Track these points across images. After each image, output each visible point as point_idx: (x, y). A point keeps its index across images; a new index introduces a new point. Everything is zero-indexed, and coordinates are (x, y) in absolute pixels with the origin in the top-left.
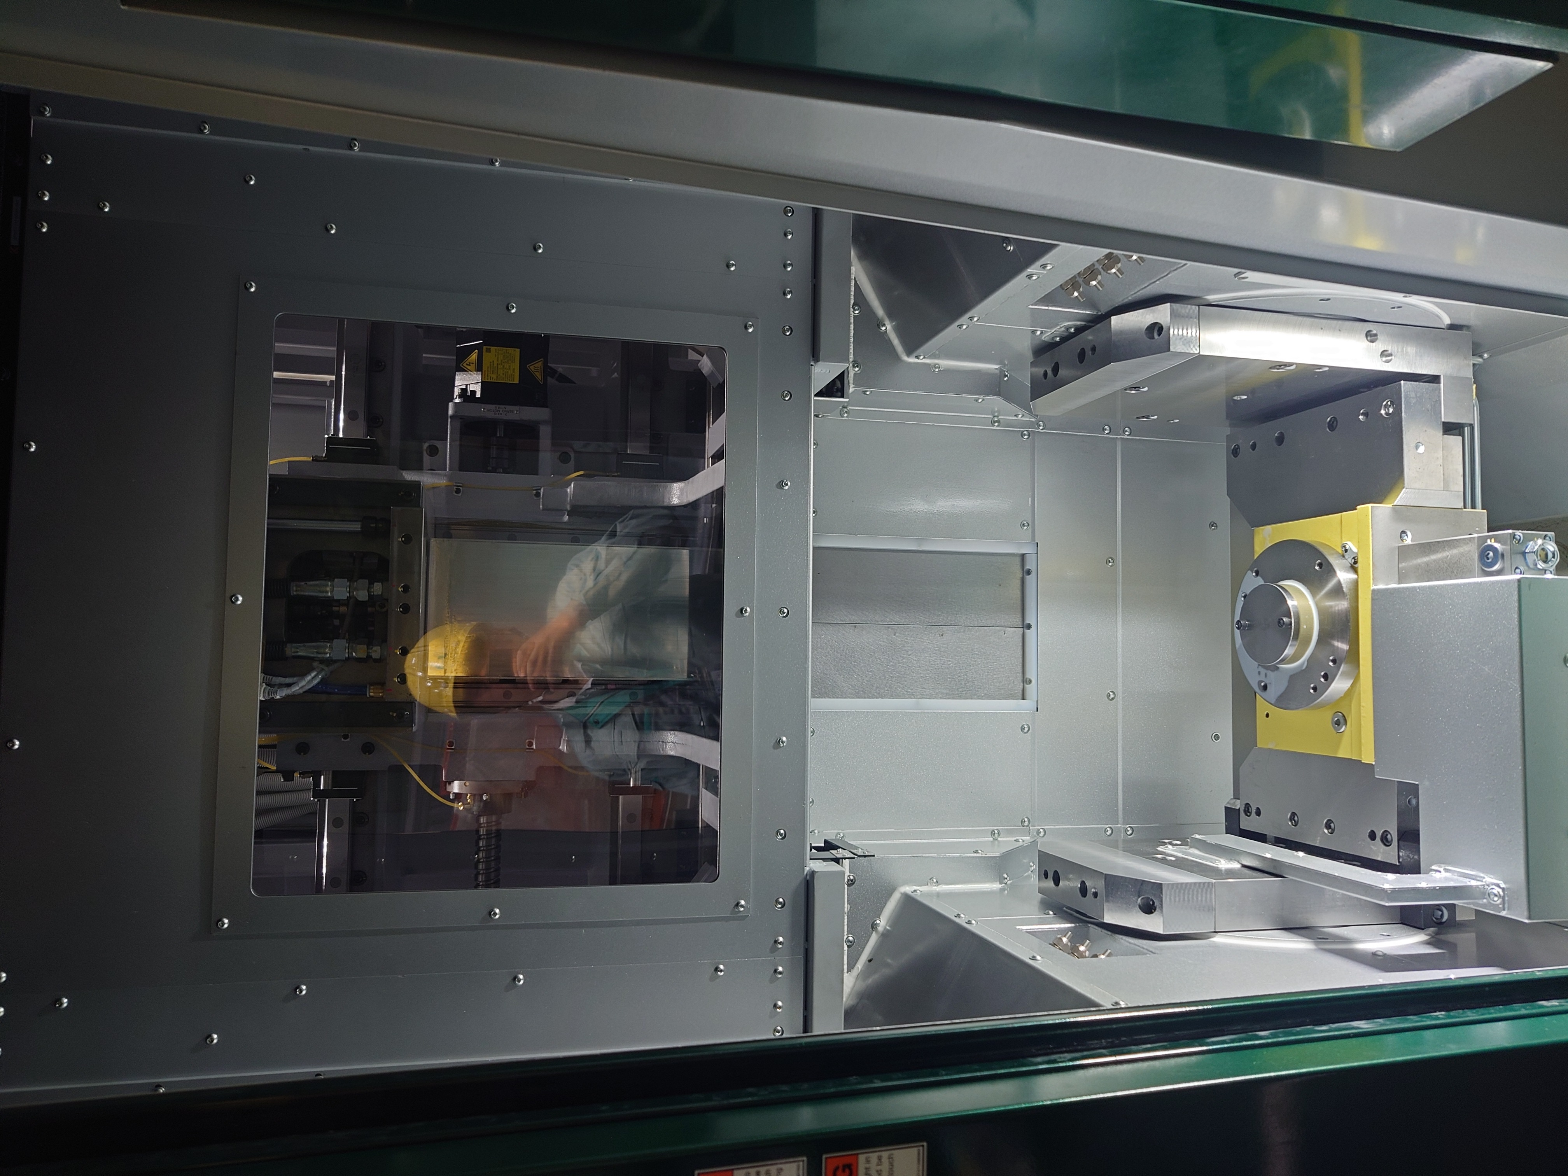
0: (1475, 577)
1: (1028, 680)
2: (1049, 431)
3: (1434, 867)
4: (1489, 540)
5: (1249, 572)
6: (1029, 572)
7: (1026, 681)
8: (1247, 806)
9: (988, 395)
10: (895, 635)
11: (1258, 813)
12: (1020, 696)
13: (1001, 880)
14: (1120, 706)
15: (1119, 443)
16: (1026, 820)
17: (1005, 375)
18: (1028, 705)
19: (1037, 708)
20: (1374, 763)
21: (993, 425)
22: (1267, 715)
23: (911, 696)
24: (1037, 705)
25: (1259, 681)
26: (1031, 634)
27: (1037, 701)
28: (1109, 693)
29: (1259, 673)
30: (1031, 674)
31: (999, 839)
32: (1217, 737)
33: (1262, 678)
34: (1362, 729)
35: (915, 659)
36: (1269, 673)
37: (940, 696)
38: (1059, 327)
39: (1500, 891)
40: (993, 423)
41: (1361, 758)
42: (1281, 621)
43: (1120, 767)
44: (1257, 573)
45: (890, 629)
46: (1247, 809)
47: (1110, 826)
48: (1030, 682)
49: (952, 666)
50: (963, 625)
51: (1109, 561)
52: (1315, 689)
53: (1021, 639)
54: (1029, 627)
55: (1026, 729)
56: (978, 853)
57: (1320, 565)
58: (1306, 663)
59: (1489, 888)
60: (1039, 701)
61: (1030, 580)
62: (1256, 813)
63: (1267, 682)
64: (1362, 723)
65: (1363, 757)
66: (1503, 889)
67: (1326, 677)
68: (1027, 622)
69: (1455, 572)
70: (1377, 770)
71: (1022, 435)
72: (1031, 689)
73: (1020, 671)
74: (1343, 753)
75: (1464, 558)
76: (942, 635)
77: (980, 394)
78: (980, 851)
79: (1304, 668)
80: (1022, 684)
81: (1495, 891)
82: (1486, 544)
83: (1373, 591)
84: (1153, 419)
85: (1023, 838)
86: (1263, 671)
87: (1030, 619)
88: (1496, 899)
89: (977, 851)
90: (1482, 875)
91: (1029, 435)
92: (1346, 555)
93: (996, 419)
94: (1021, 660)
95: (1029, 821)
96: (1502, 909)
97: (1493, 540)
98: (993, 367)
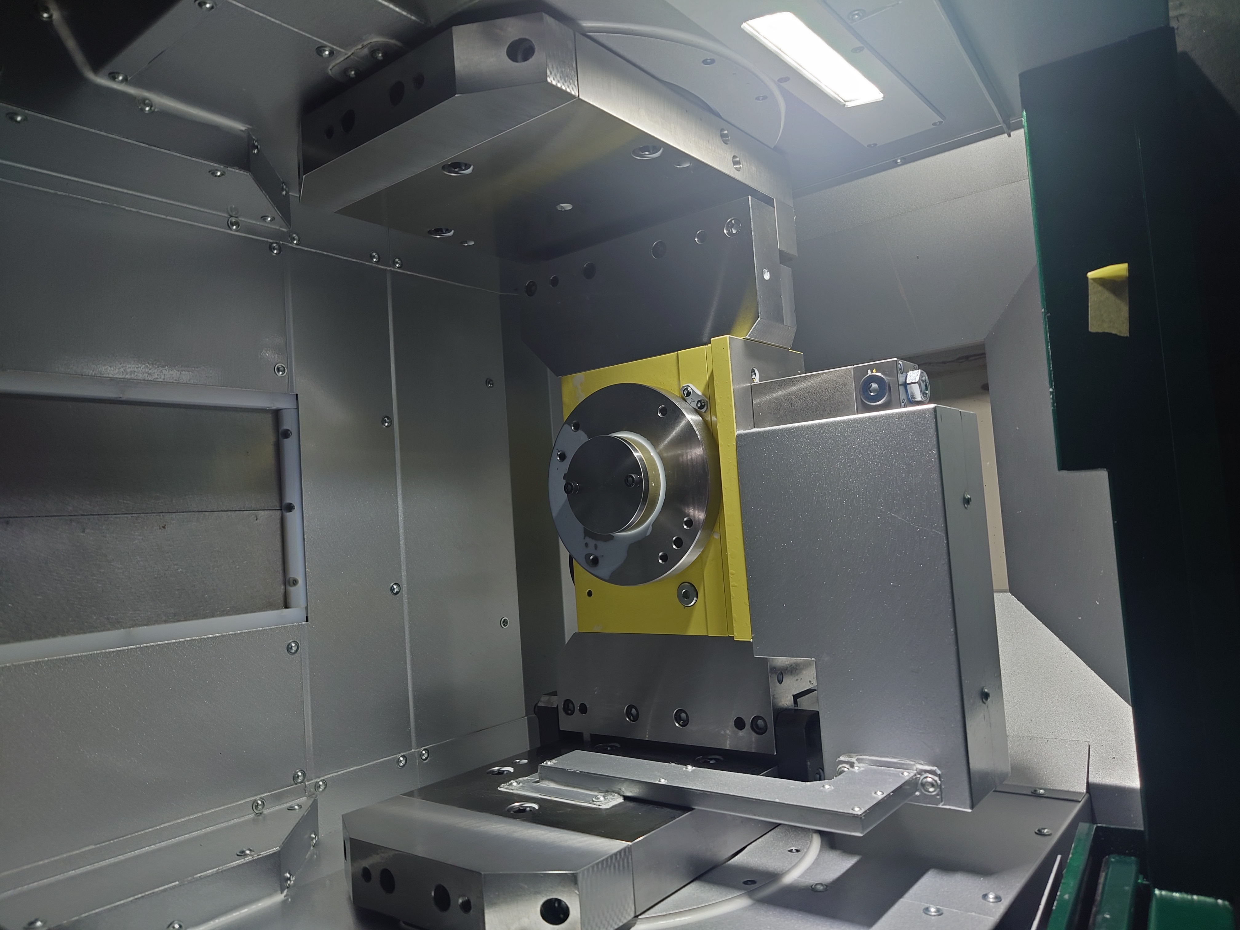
0: (855, 414)
1: (291, 580)
2: (306, 249)
3: (842, 758)
4: (869, 371)
5: (566, 426)
6: (286, 434)
7: (289, 582)
8: (567, 702)
9: (232, 165)
10: (83, 532)
11: (583, 709)
12: (282, 604)
13: (282, 884)
14: (405, 600)
15: (389, 276)
16: (300, 774)
17: (254, 144)
18: (294, 614)
19: (307, 617)
20: (751, 640)
21: (231, 229)
22: (590, 594)
23: (116, 624)
24: (307, 613)
25: (586, 555)
26: (293, 518)
27: (307, 608)
28: (392, 586)
29: (587, 545)
30: (297, 570)
31: (265, 812)
32: (505, 622)
33: (591, 549)
34: (732, 600)
35: (120, 566)
36: (600, 544)
37: (164, 618)
38: (360, 47)
39: (936, 778)
40: (230, 225)
41: (733, 634)
42: (630, 479)
43: (409, 677)
44: (577, 427)
45: (74, 524)
46: (568, 707)
47: (402, 754)
48: (295, 582)
49: (182, 572)
50: (197, 510)
51: (385, 420)
52: (664, 558)
53: (278, 526)
54: (290, 508)
55: (294, 649)
56: (246, 855)
57: (663, 411)
58: (651, 526)
59: (922, 778)
60: (309, 608)
61: (289, 445)
62: (580, 710)
63: (598, 554)
64: (732, 593)
65: (735, 634)
66: (939, 776)
67: (679, 542)
68: (288, 500)
69: (828, 409)
70: (756, 648)
71: (271, 249)
72: (298, 593)
73: (280, 569)
74: (695, 629)
75: (839, 393)
76: (164, 527)
77: (220, 162)
78: (248, 852)
79: (648, 534)
80: (283, 587)
81: (929, 780)
82: (868, 375)
83: (739, 436)
84: (449, 237)
85: (298, 801)
86: (591, 542)
87: (292, 497)
88: (931, 790)
89: (243, 852)
90: (908, 762)
91: (280, 250)
92: (689, 399)
93: (234, 220)
94: (280, 554)
95: (304, 774)
96: (940, 800)
97: (874, 371)
98: (239, 126)
